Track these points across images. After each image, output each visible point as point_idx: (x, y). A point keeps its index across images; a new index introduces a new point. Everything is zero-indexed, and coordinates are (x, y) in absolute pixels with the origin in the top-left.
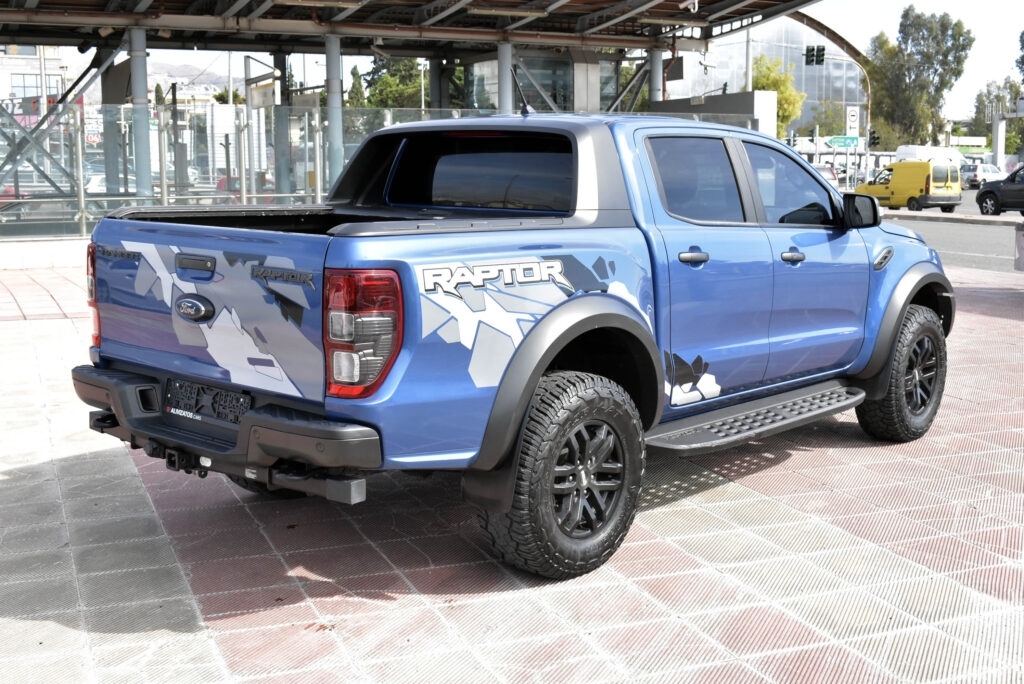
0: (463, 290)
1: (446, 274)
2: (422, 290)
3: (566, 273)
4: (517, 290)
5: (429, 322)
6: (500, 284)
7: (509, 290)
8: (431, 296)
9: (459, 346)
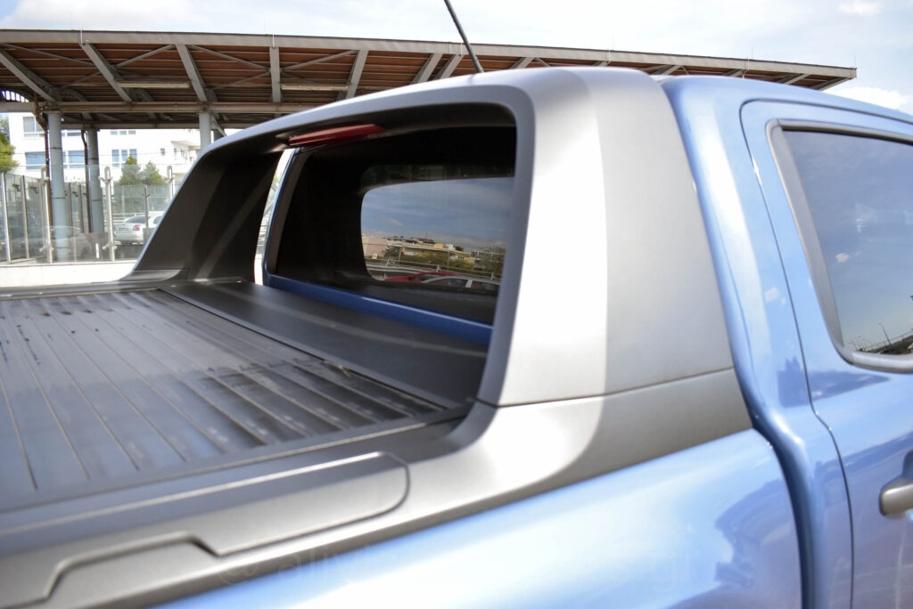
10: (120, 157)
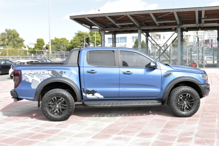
0: (30, 74)
1: (27, 72)
2: (23, 74)
3: (52, 73)
4: (41, 75)
5: (23, 79)
6: (37, 74)
7: (39, 75)
8: (24, 75)
9: (29, 82)
10: (135, 39)
